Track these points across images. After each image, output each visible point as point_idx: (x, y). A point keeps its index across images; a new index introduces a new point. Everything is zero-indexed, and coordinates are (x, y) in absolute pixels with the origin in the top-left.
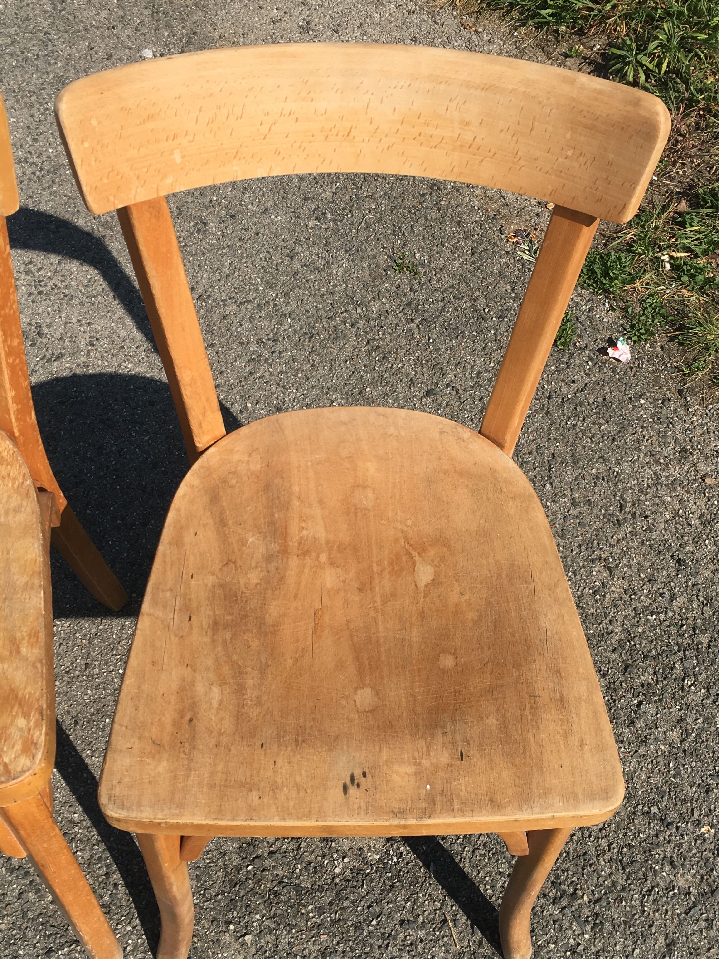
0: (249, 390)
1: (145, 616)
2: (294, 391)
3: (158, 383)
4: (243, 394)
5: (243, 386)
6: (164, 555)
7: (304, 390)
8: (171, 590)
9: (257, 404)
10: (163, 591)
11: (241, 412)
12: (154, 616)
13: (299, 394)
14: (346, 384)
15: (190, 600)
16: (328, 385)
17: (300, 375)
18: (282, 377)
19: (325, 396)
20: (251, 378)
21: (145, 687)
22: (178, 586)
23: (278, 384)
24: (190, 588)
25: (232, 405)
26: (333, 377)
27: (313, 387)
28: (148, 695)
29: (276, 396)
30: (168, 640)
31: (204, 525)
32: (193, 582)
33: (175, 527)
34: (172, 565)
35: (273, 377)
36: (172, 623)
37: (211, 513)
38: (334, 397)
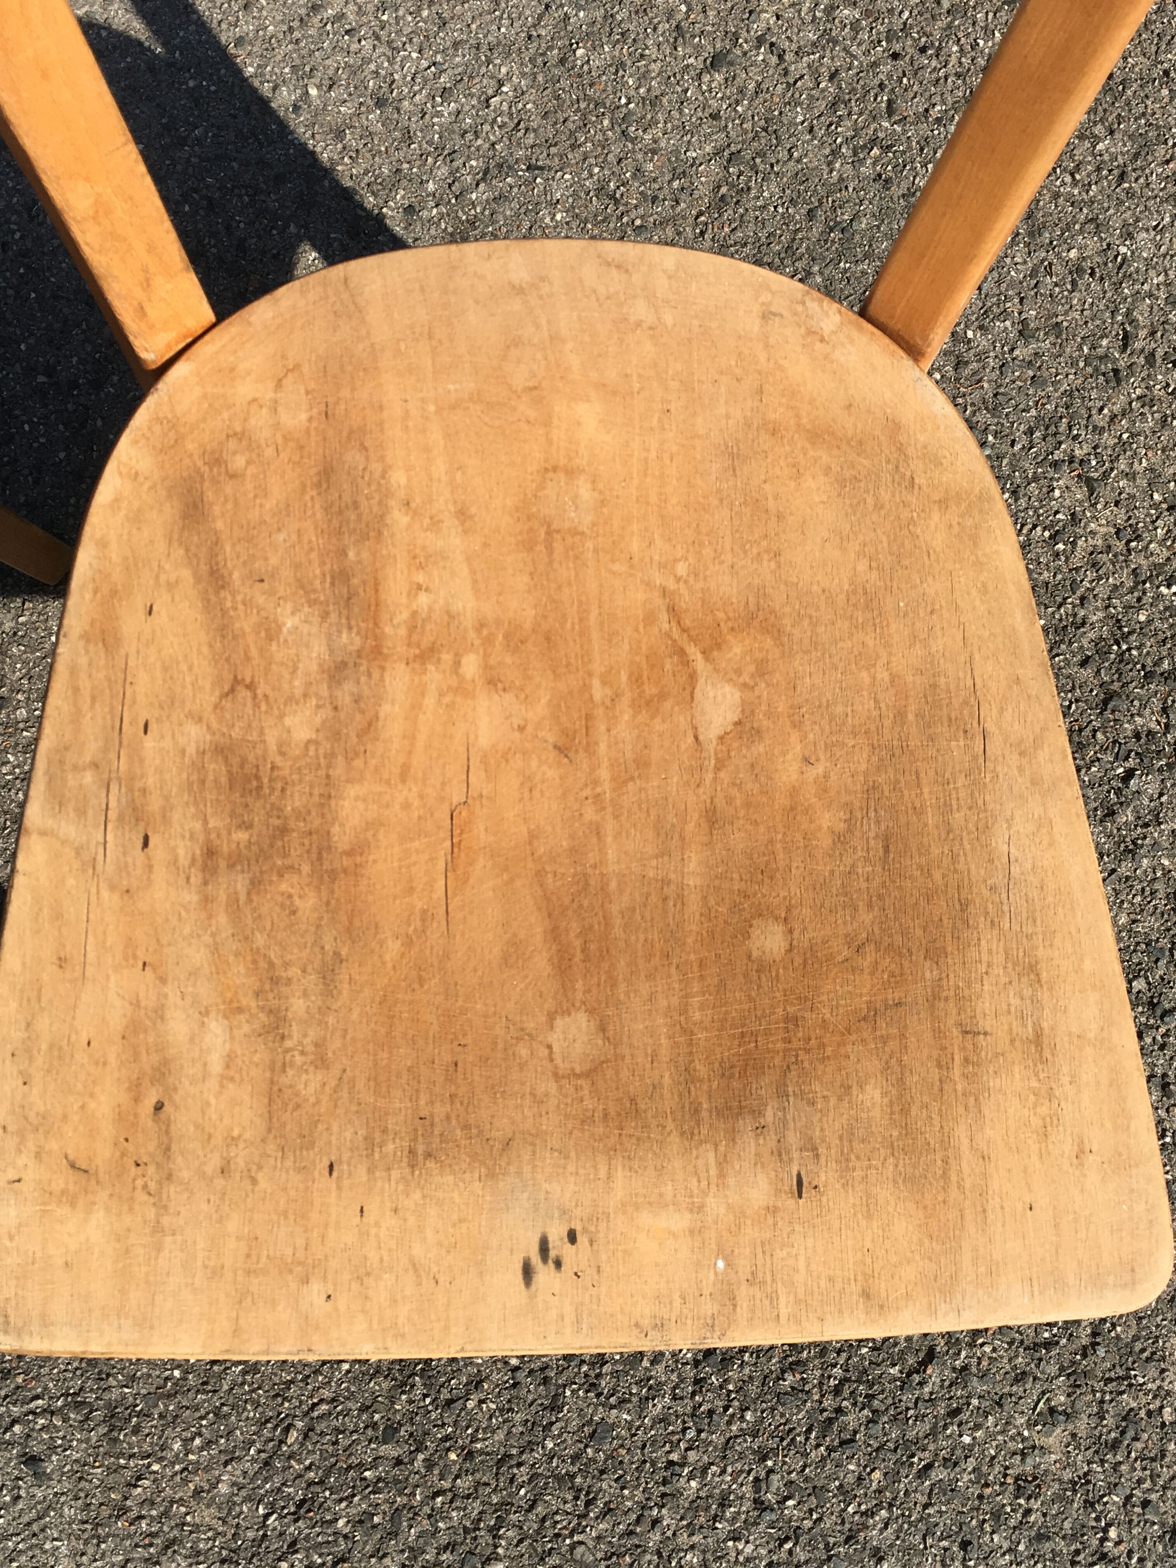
0: (311, 53)
1: (34, 837)
2: (415, 55)
3: (104, 33)
4: (297, 62)
5: (297, 41)
6: (73, 671)
7: (436, 53)
8: (95, 765)
9: (331, 87)
10: (75, 768)
11: (296, 108)
12: (57, 837)
13: (424, 64)
14: (530, 37)
15: (144, 791)
16: (490, 38)
17: (425, 13)
18: (385, 18)
19: (483, 70)
20: (316, 20)
21: (43, 1024)
22: (113, 756)
23: (378, 38)
24: (142, 761)
25: (275, 89)
26: (501, 18)
27: (456, 45)
28: (51, 1046)
29: (372, 66)
30: (93, 899)
31: (171, 586)
32: (149, 743)
33: (95, 592)
34: (93, 699)
35: (364, 19)
36: (100, 857)
37: (187, 550)
38: (504, 70)
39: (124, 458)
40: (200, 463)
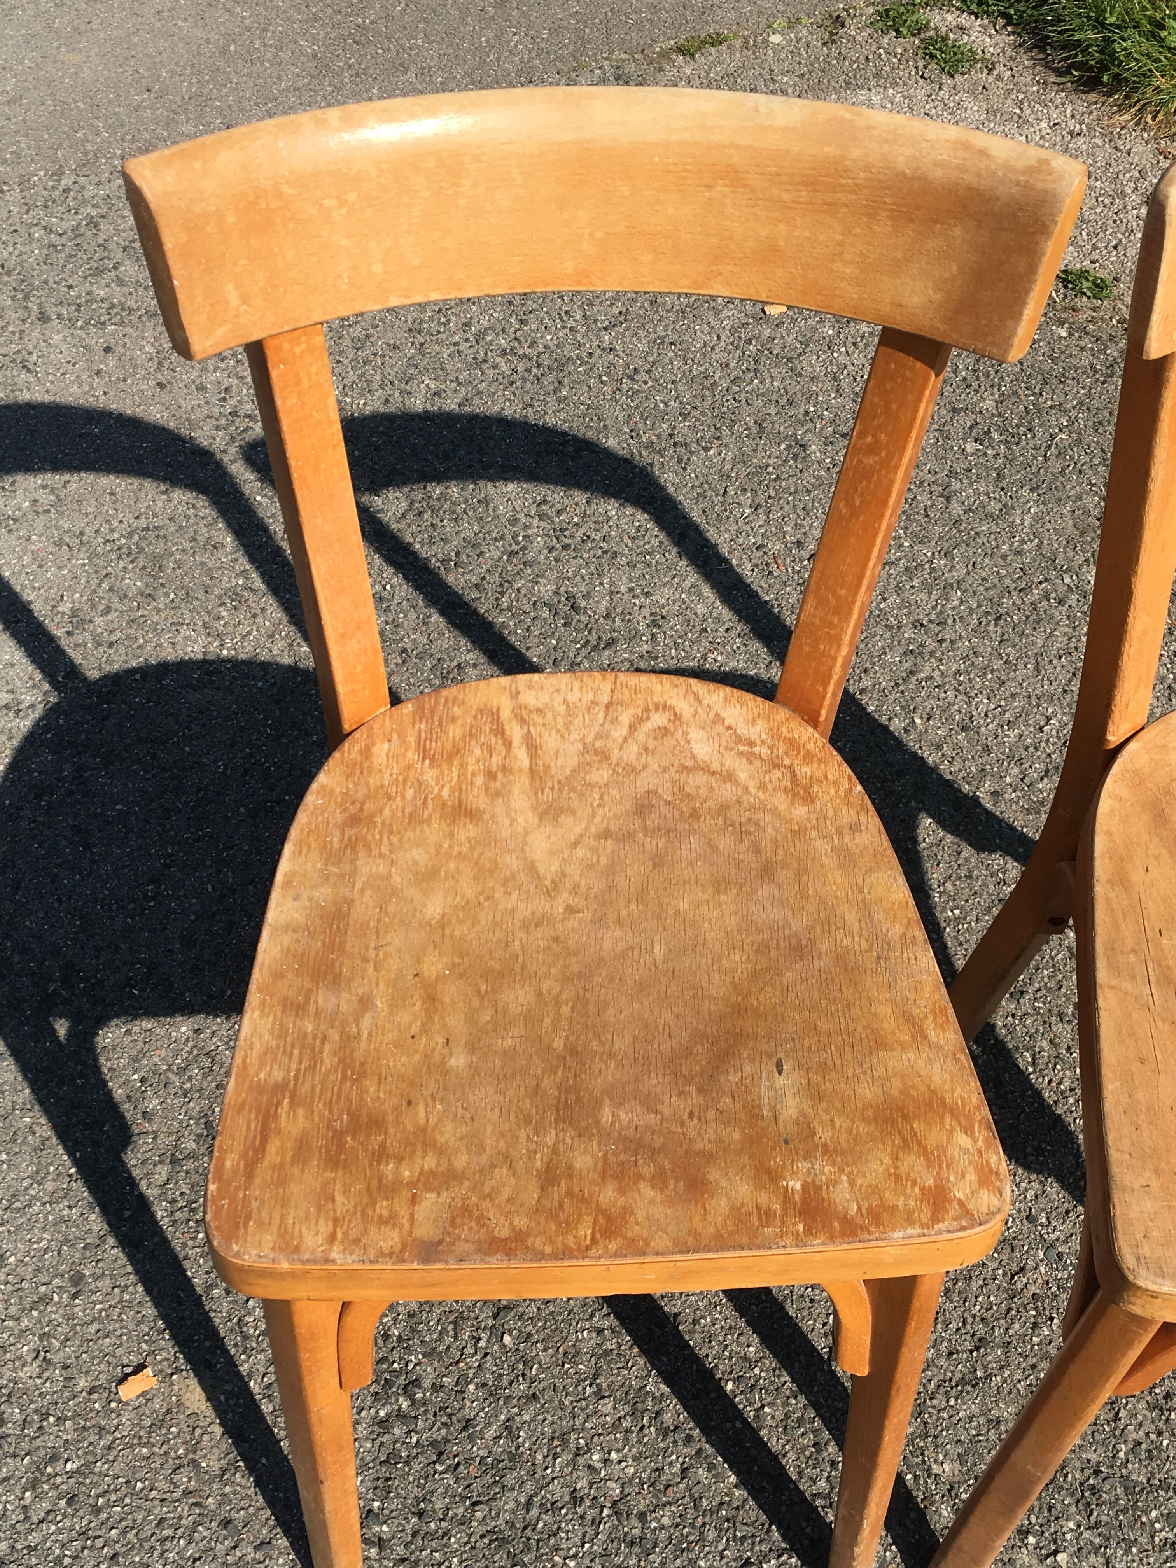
0: (913, 699)
1: (1106, 990)
2: (985, 701)
3: (769, 686)
4: (904, 704)
5: (902, 692)
6: (1108, 900)
7: (1000, 700)
8: (1133, 951)
9: (928, 719)
10: (1122, 952)
11: (906, 731)
12: (1120, 990)
13: (992, 706)
14: (1065, 691)
15: (1168, 967)
16: (1037, 692)
17: (990, 676)
18: (962, 679)
19: (1035, 710)
20: (913, 679)
21: (1140, 1095)
22: (1145, 946)
23: (958, 690)
24: (1163, 951)
25: (890, 719)
26: (1043, 680)
27: (1013, 695)
28: (1148, 1109)
29: (956, 707)
30: (1153, 1025)
31: (1157, 858)
32: (1164, 941)
33: (1111, 858)
34: (1124, 915)
35: (947, 680)
36: (1151, 1001)
37: (1161, 839)
38: (1050, 710)
39: (1111, 789)
40: (1158, 794)
